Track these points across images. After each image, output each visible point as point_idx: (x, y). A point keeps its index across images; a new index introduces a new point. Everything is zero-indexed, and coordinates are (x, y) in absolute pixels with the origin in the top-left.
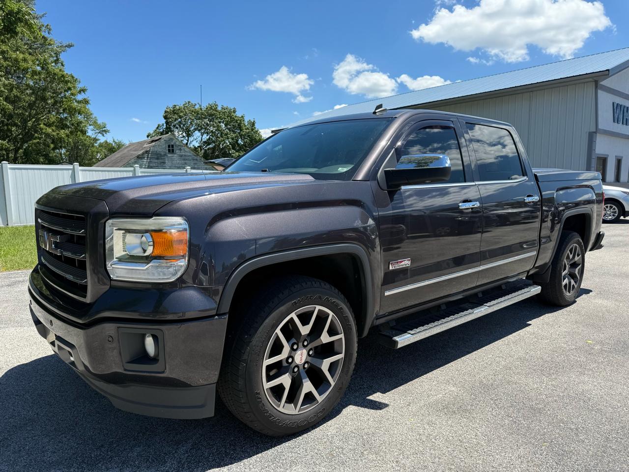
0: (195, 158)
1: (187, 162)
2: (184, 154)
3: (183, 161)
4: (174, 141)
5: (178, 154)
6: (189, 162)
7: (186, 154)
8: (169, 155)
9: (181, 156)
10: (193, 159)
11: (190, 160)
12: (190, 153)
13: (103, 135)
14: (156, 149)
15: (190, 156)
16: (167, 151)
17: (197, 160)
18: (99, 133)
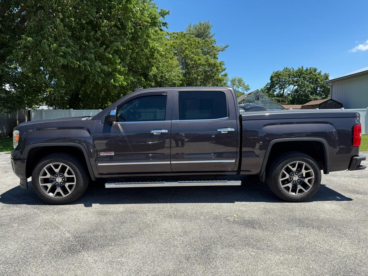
0: (271, 102)
1: (266, 104)
2: (264, 100)
3: (263, 104)
4: (259, 93)
5: (261, 100)
6: (267, 104)
7: (266, 100)
8: (256, 101)
9: (263, 101)
10: (270, 103)
11: (268, 103)
12: (268, 99)
13: (247, 91)
14: (248, 99)
15: (268, 101)
16: (255, 99)
17: (272, 103)
18: (245, 90)
